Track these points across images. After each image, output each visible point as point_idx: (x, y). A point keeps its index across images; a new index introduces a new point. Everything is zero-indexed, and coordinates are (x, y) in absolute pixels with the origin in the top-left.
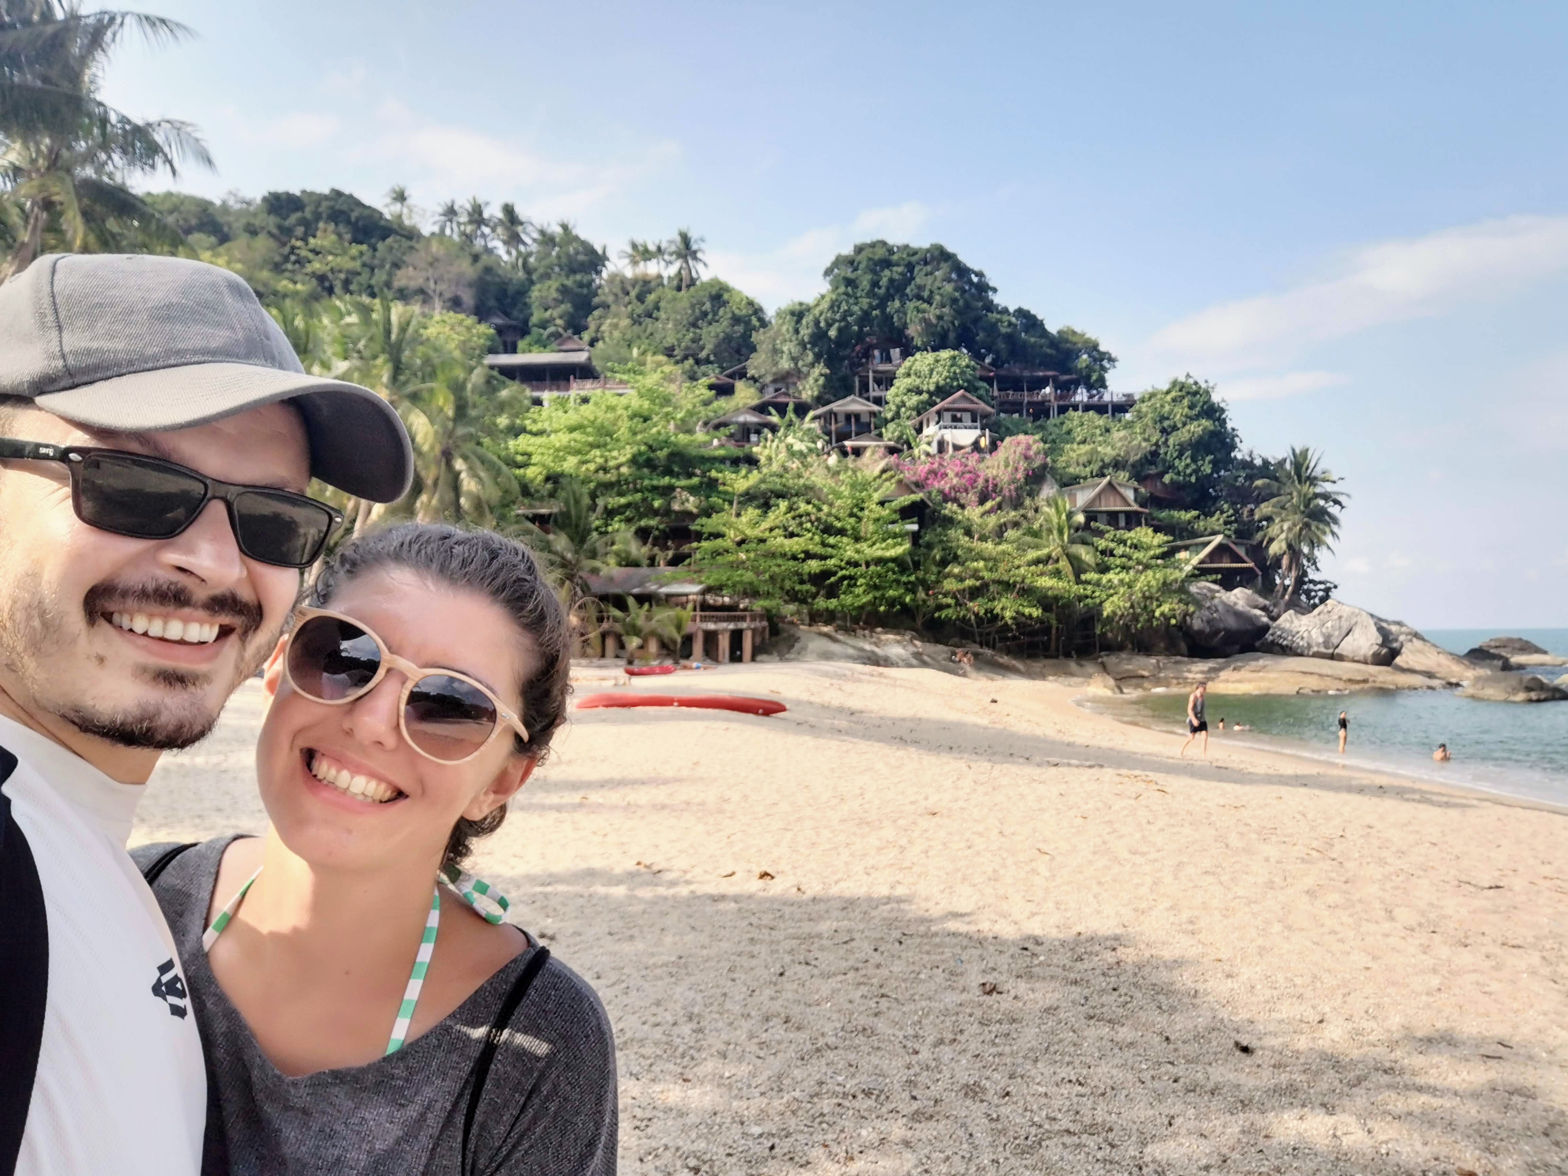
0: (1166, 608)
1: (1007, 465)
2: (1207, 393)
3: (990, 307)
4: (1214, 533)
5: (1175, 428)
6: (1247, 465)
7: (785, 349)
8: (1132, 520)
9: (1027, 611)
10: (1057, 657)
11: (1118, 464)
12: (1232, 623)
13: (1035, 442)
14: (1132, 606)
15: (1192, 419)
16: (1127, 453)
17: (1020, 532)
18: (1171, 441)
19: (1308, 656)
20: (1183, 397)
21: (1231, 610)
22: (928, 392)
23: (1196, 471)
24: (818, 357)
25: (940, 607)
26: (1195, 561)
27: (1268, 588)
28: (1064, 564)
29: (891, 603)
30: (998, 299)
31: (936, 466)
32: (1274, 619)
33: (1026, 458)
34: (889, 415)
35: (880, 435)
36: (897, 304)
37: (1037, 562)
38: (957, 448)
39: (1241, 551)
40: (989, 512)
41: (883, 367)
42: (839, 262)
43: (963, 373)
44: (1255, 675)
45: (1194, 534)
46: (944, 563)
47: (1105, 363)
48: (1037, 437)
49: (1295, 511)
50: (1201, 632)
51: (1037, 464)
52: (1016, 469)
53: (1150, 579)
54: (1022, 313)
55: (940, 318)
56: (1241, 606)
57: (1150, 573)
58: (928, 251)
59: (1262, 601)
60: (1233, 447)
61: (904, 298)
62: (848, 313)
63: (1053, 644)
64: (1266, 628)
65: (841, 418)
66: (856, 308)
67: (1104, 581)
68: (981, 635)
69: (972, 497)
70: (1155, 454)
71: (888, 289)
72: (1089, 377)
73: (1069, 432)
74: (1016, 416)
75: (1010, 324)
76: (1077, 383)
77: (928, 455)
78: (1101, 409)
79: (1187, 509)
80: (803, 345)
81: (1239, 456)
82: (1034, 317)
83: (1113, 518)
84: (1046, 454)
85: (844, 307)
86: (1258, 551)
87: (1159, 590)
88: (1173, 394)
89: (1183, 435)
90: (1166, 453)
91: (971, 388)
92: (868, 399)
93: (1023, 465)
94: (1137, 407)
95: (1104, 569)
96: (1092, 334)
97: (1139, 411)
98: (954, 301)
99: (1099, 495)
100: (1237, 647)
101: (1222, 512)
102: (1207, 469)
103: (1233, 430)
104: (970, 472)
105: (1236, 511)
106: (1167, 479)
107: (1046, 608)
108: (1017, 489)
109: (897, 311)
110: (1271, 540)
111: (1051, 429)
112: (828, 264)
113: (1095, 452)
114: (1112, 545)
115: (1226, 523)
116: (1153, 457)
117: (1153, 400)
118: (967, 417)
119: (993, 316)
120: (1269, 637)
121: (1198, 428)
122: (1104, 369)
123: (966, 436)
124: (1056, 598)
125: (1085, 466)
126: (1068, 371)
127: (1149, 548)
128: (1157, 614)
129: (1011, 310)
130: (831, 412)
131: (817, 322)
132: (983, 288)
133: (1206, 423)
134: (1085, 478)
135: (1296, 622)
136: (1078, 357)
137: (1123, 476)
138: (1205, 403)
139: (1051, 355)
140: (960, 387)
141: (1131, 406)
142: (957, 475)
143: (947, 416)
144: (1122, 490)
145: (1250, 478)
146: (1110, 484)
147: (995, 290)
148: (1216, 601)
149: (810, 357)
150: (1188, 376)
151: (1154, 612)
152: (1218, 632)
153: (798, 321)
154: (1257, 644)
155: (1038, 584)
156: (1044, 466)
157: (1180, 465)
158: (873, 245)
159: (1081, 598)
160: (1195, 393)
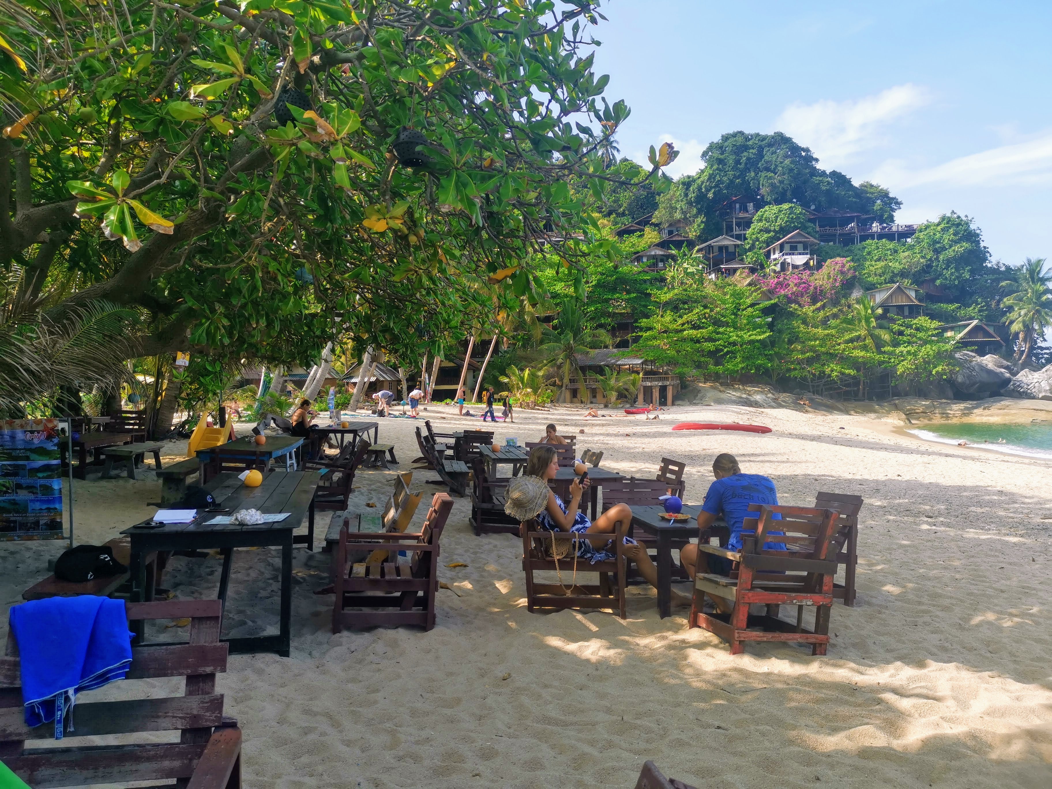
0: (939, 369)
1: (829, 277)
2: (967, 224)
3: (814, 172)
4: (972, 318)
5: (944, 249)
6: (995, 271)
7: (678, 206)
8: (914, 311)
9: (847, 371)
10: (863, 400)
11: (903, 274)
12: (985, 377)
13: (848, 262)
14: (916, 368)
15: (956, 242)
16: (910, 266)
17: (838, 321)
18: (941, 257)
19: (1038, 399)
20: (950, 228)
21: (983, 369)
22: (774, 231)
23: (958, 277)
24: (699, 212)
25: (789, 370)
26: (959, 336)
27: (1008, 354)
28: (868, 341)
29: (758, 368)
30: (820, 166)
31: (781, 279)
32: (1015, 374)
33: (842, 272)
34: (747, 247)
35: (742, 260)
36: (753, 174)
37: (851, 341)
38: (795, 267)
39: (991, 330)
40: (818, 309)
41: (741, 215)
42: (712, 147)
43: (798, 218)
44: (1001, 411)
45: (956, 319)
46: (790, 342)
47: (894, 206)
48: (848, 259)
49: (1030, 301)
50: (963, 384)
51: (850, 276)
52: (836, 280)
53: (928, 350)
54: (834, 174)
55: (781, 182)
56: (991, 366)
57: (928, 346)
58: (773, 137)
59: (1005, 363)
60: (985, 259)
61: (758, 171)
62: (720, 182)
63: (861, 392)
64: (1009, 381)
65: (716, 250)
66: (725, 179)
67: (897, 352)
68: (813, 386)
69: (806, 299)
70: (929, 266)
71: (746, 164)
72: (882, 216)
73: (869, 253)
74: (831, 243)
75: (829, 183)
76: (873, 220)
77: (775, 271)
78: (890, 237)
79: (951, 302)
80: (690, 203)
81: (989, 265)
82: (844, 177)
83: (900, 308)
84: (855, 270)
85: (718, 178)
86: (1004, 330)
87: (934, 357)
88: (943, 225)
89: (950, 253)
90: (937, 266)
91: (803, 227)
92: (732, 236)
93: (840, 277)
94: (917, 235)
95: (896, 344)
96: (884, 186)
97: (918, 238)
98: (791, 170)
99: (891, 295)
100: (988, 393)
101: (977, 304)
102: (967, 276)
103: (985, 247)
104: (804, 283)
105: (987, 303)
106: (938, 282)
107: (858, 370)
108: (836, 293)
109: (753, 179)
110: (1012, 322)
111: (856, 252)
112: (704, 149)
113: (887, 266)
114: (902, 328)
115: (980, 311)
116: (927, 268)
117: (928, 231)
118: (800, 246)
119: (816, 179)
120: (1011, 386)
121: (961, 248)
122: (894, 210)
123: (800, 260)
124: (864, 364)
125: (880, 276)
126: (867, 212)
127: (928, 330)
128: (934, 373)
129: (828, 172)
130: (710, 247)
131: (700, 188)
132: (809, 159)
133: (965, 245)
134: (881, 284)
135: (1030, 377)
136: (874, 202)
137: (907, 282)
138: (965, 231)
139: (855, 202)
140: (795, 228)
141: (913, 234)
142: (796, 285)
143: (787, 247)
144: (907, 292)
145: (998, 280)
146: (899, 287)
147: (817, 160)
148: (974, 363)
149: (695, 211)
150: (953, 212)
151: (931, 372)
152: (974, 384)
153: (687, 189)
154: (1002, 391)
155: (853, 355)
156: (854, 277)
157: (947, 273)
158: (735, 135)
159: (881, 363)
160: (958, 225)
